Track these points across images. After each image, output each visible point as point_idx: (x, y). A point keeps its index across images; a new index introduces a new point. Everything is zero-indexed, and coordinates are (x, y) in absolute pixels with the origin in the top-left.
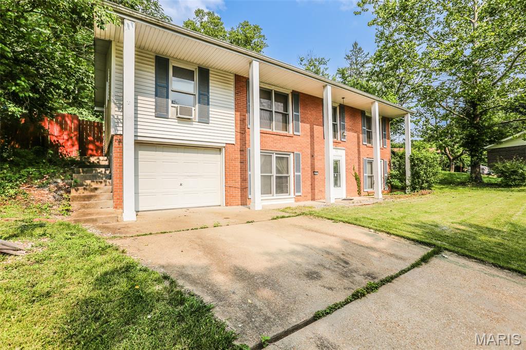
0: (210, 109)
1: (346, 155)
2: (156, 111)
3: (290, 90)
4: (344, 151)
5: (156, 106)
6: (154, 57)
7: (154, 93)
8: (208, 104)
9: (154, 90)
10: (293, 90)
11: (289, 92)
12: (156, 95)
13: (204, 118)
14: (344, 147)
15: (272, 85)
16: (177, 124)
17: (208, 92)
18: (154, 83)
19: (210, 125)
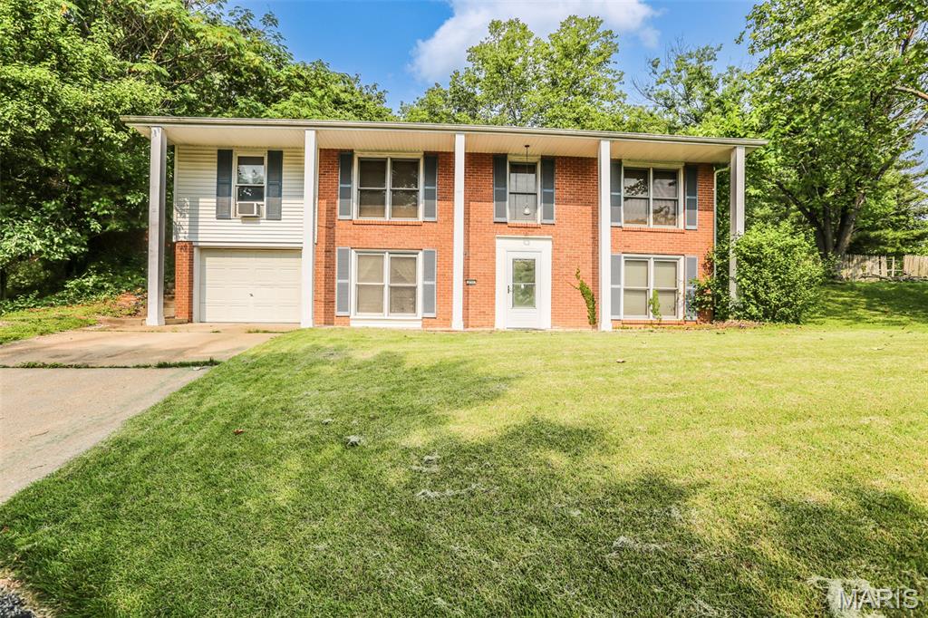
0: (283, 202)
1: (554, 249)
2: (217, 212)
3: (419, 151)
4: (550, 242)
5: (217, 207)
6: (216, 152)
7: (215, 192)
8: (280, 195)
9: (215, 188)
10: (425, 152)
11: (420, 156)
12: (218, 195)
13: (275, 214)
14: (548, 235)
15: (384, 151)
16: (241, 224)
17: (281, 180)
18: (216, 180)
19: (282, 221)
